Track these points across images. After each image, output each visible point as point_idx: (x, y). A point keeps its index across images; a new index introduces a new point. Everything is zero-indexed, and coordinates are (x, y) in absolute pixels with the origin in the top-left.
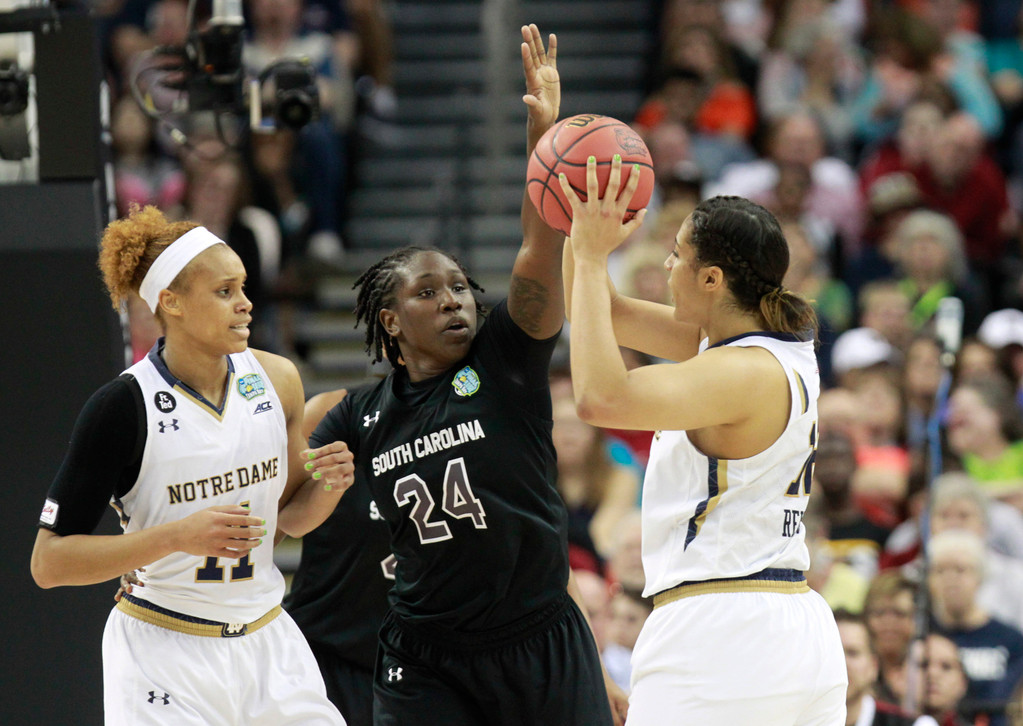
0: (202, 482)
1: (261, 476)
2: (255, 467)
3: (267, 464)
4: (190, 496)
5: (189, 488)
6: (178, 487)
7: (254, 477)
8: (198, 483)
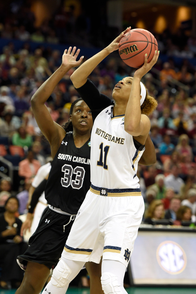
0: (103, 132)
1: (115, 141)
2: (114, 137)
3: (118, 138)
4: (99, 134)
5: (100, 131)
6: (99, 129)
7: (113, 139)
8: (103, 131)
